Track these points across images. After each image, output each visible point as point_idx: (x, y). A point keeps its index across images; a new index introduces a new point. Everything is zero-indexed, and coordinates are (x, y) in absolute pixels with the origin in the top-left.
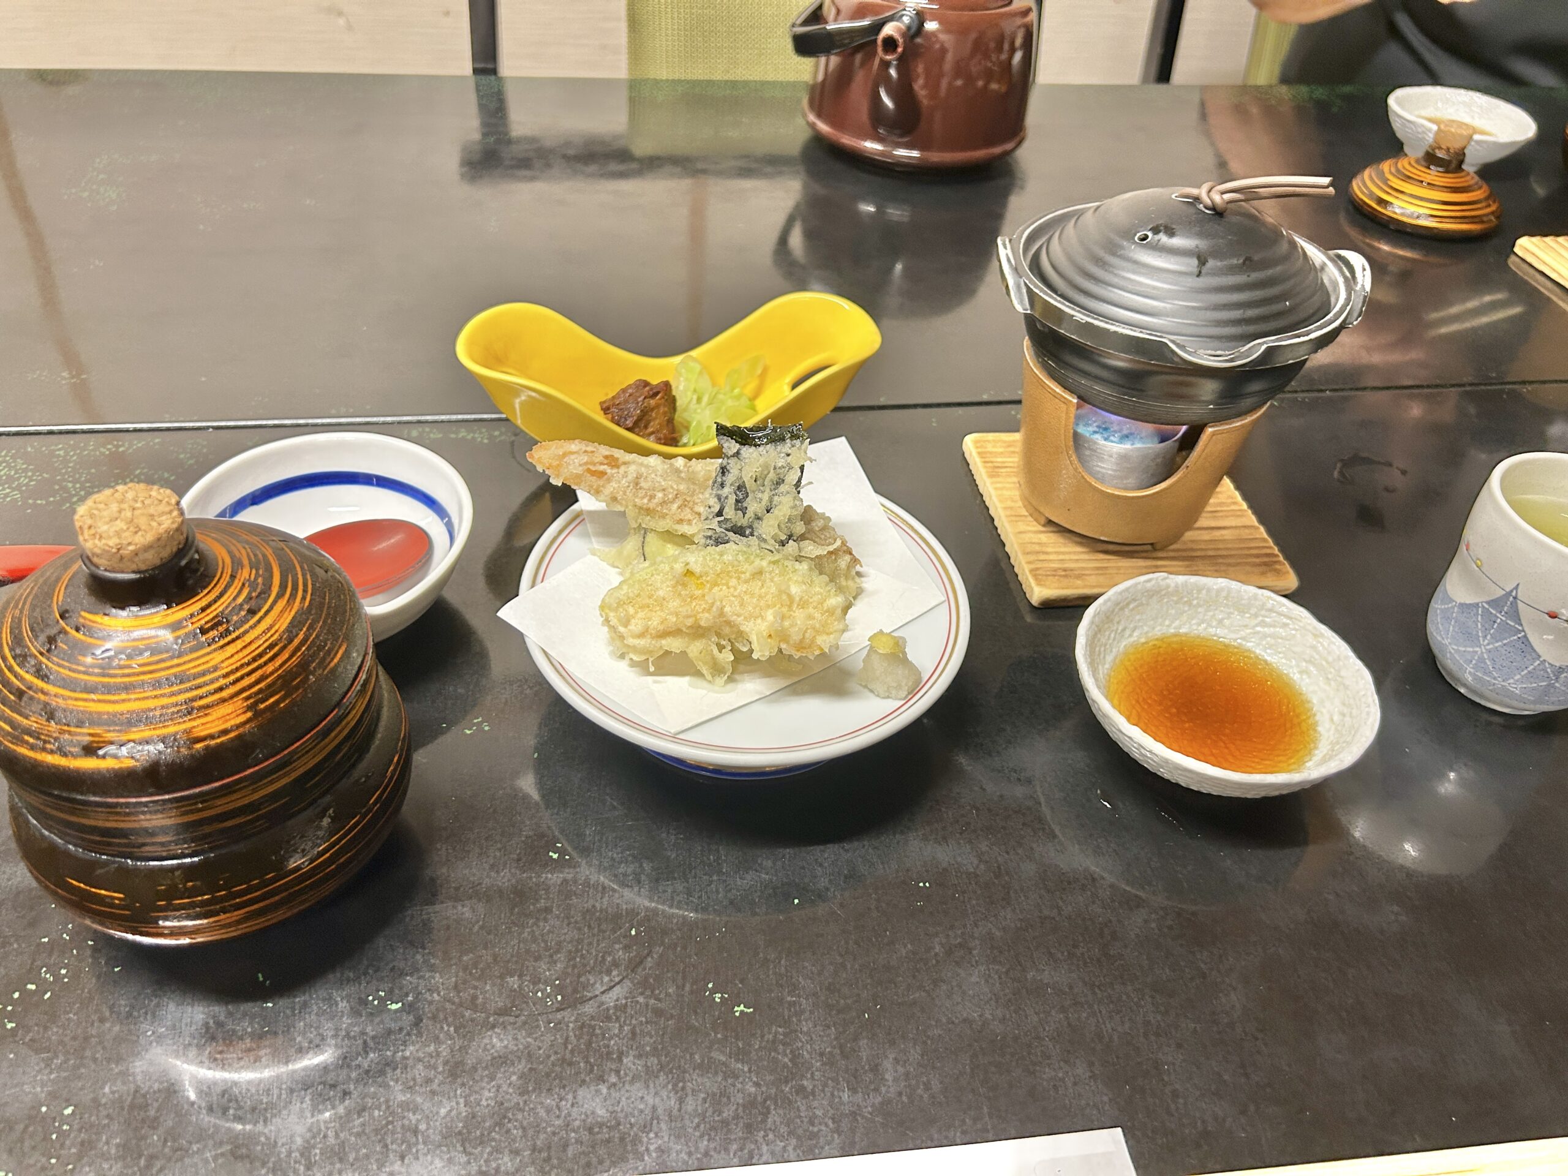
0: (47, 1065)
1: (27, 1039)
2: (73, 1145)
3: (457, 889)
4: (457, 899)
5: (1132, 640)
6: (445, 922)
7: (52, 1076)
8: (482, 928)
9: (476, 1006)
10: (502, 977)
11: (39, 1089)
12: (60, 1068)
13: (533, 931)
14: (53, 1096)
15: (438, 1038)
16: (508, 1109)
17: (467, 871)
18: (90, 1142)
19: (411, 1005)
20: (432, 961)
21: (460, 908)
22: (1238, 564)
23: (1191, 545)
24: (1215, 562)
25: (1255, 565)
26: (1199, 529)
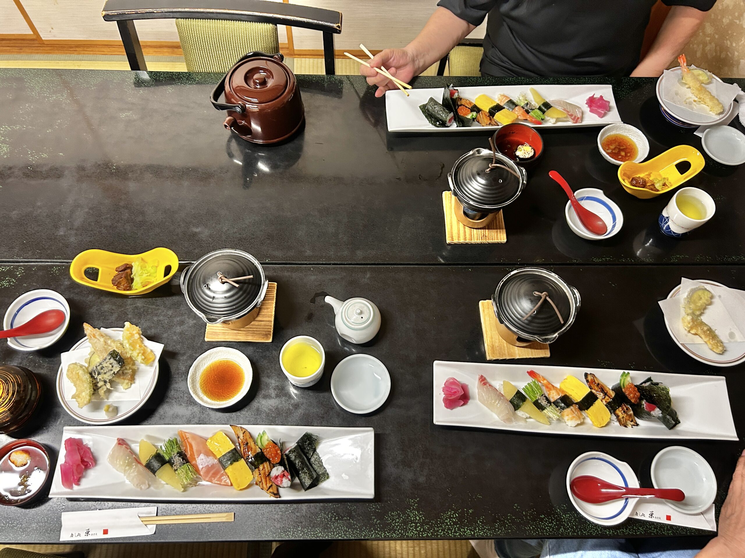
5: (214, 360)
22: (259, 334)
23: (251, 327)
24: (254, 333)
25: (263, 335)
26: (256, 321)
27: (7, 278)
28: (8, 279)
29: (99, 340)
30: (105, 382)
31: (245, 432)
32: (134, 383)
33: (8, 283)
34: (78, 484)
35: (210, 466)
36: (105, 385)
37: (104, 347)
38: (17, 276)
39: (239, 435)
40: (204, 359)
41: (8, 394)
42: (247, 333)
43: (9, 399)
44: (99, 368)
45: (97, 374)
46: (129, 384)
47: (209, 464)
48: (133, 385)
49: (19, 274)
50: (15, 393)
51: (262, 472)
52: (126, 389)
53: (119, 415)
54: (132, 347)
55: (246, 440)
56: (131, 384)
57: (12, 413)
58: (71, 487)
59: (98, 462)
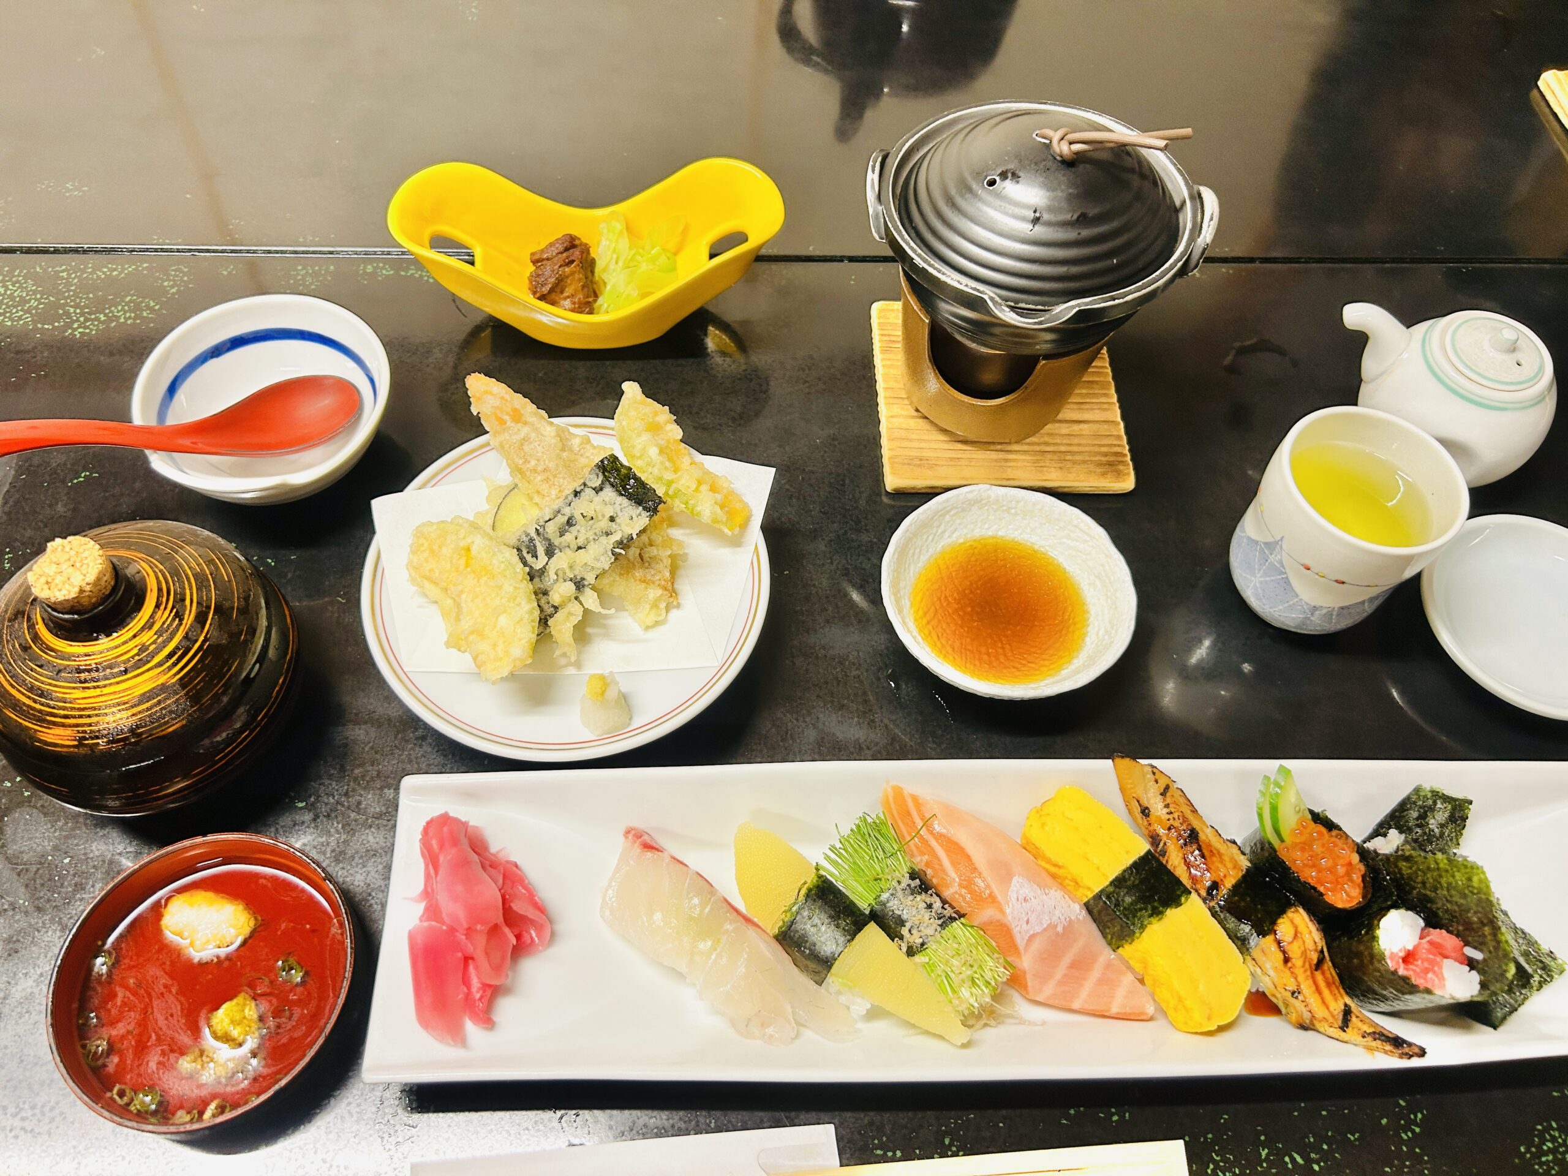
0: (53, 826)
1: (39, 805)
2: (70, 885)
3: (357, 714)
4: (356, 723)
6: (345, 741)
7: (57, 834)
8: (372, 748)
9: (360, 809)
10: (381, 789)
11: (46, 843)
12: (61, 829)
13: (410, 754)
14: (56, 848)
15: (329, 832)
16: (373, 890)
17: (365, 700)
18: (81, 884)
19: (313, 804)
20: (332, 772)
21: (357, 730)
22: (1084, 462)
23: (1047, 439)
24: (1063, 458)
25: (1100, 464)
26: (1060, 421)
27: (128, 299)
28: (130, 301)
29: (536, 430)
30: (579, 585)
31: (1167, 788)
32: (678, 606)
33: (130, 311)
34: (486, 1020)
35: (1060, 929)
36: (576, 598)
37: (559, 457)
38: (167, 292)
39: (1145, 803)
40: (925, 525)
41: (179, 616)
42: (1037, 461)
43: (186, 637)
44: (551, 529)
45: (541, 551)
46: (663, 605)
47: (1055, 919)
48: (674, 614)
49: (172, 287)
50: (207, 614)
51: (1295, 951)
52: (647, 628)
53: (636, 724)
54: (669, 460)
55: (1185, 820)
56: (668, 609)
57: (195, 698)
58: (456, 1035)
59: (561, 927)
